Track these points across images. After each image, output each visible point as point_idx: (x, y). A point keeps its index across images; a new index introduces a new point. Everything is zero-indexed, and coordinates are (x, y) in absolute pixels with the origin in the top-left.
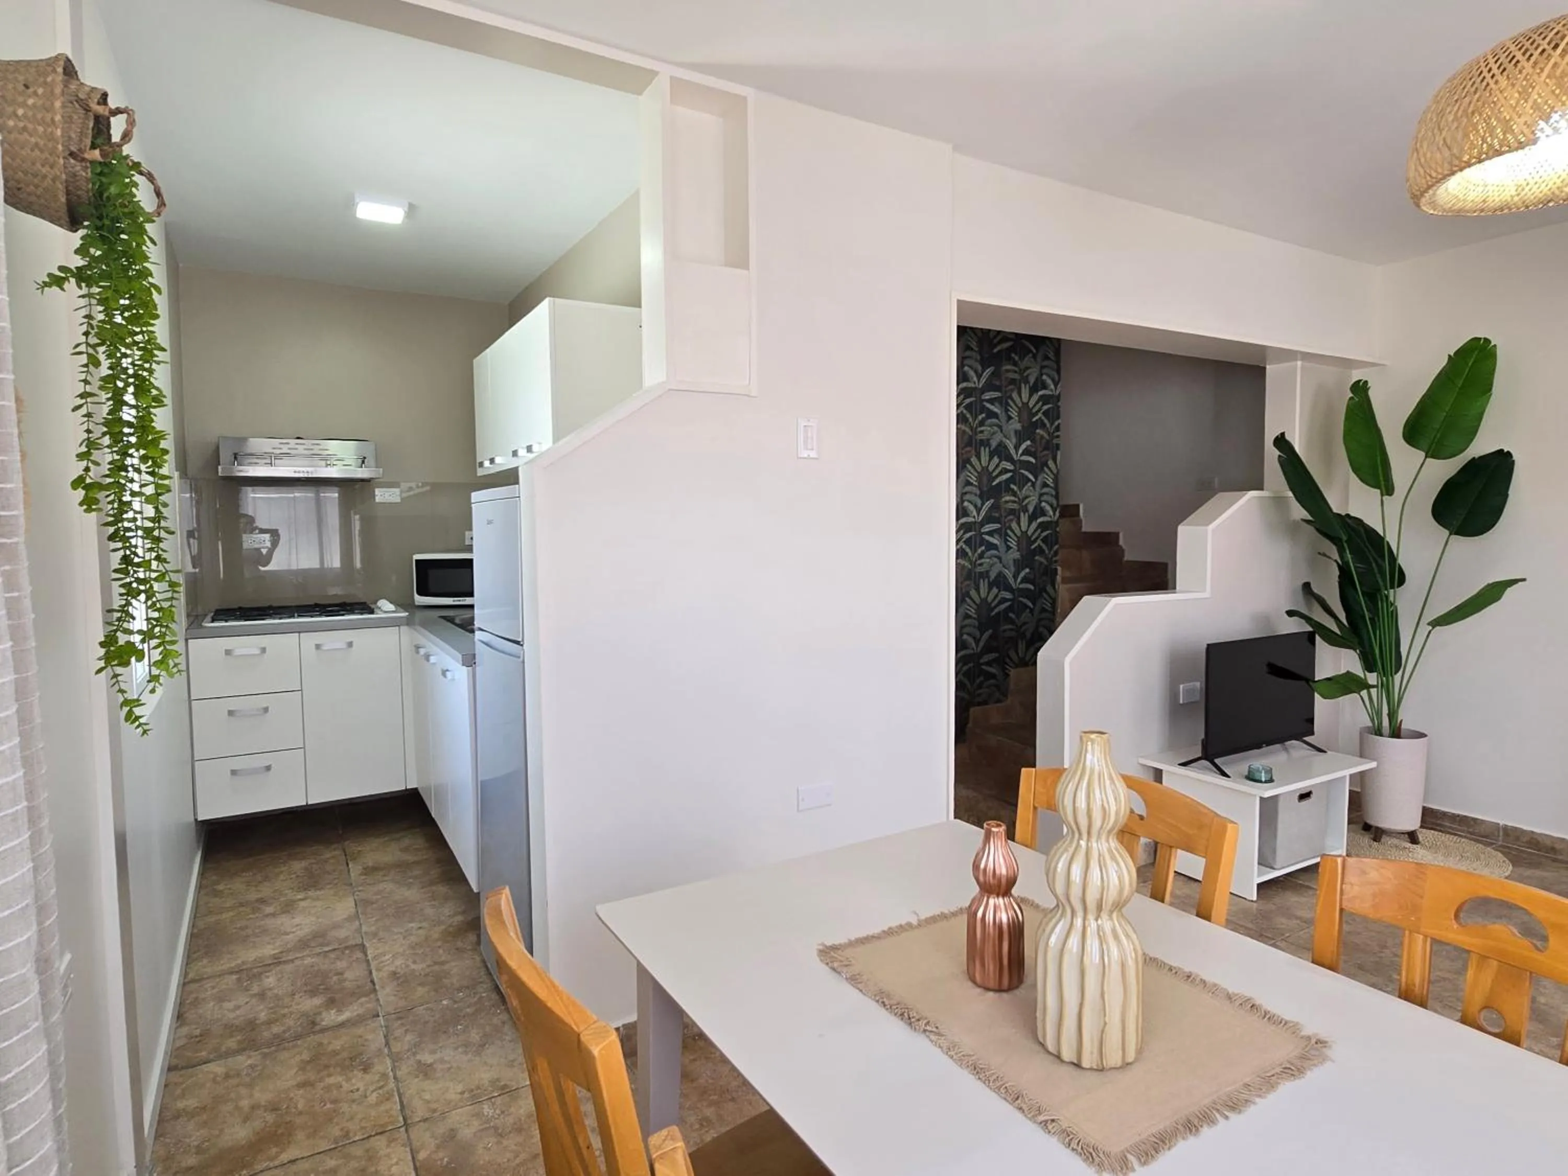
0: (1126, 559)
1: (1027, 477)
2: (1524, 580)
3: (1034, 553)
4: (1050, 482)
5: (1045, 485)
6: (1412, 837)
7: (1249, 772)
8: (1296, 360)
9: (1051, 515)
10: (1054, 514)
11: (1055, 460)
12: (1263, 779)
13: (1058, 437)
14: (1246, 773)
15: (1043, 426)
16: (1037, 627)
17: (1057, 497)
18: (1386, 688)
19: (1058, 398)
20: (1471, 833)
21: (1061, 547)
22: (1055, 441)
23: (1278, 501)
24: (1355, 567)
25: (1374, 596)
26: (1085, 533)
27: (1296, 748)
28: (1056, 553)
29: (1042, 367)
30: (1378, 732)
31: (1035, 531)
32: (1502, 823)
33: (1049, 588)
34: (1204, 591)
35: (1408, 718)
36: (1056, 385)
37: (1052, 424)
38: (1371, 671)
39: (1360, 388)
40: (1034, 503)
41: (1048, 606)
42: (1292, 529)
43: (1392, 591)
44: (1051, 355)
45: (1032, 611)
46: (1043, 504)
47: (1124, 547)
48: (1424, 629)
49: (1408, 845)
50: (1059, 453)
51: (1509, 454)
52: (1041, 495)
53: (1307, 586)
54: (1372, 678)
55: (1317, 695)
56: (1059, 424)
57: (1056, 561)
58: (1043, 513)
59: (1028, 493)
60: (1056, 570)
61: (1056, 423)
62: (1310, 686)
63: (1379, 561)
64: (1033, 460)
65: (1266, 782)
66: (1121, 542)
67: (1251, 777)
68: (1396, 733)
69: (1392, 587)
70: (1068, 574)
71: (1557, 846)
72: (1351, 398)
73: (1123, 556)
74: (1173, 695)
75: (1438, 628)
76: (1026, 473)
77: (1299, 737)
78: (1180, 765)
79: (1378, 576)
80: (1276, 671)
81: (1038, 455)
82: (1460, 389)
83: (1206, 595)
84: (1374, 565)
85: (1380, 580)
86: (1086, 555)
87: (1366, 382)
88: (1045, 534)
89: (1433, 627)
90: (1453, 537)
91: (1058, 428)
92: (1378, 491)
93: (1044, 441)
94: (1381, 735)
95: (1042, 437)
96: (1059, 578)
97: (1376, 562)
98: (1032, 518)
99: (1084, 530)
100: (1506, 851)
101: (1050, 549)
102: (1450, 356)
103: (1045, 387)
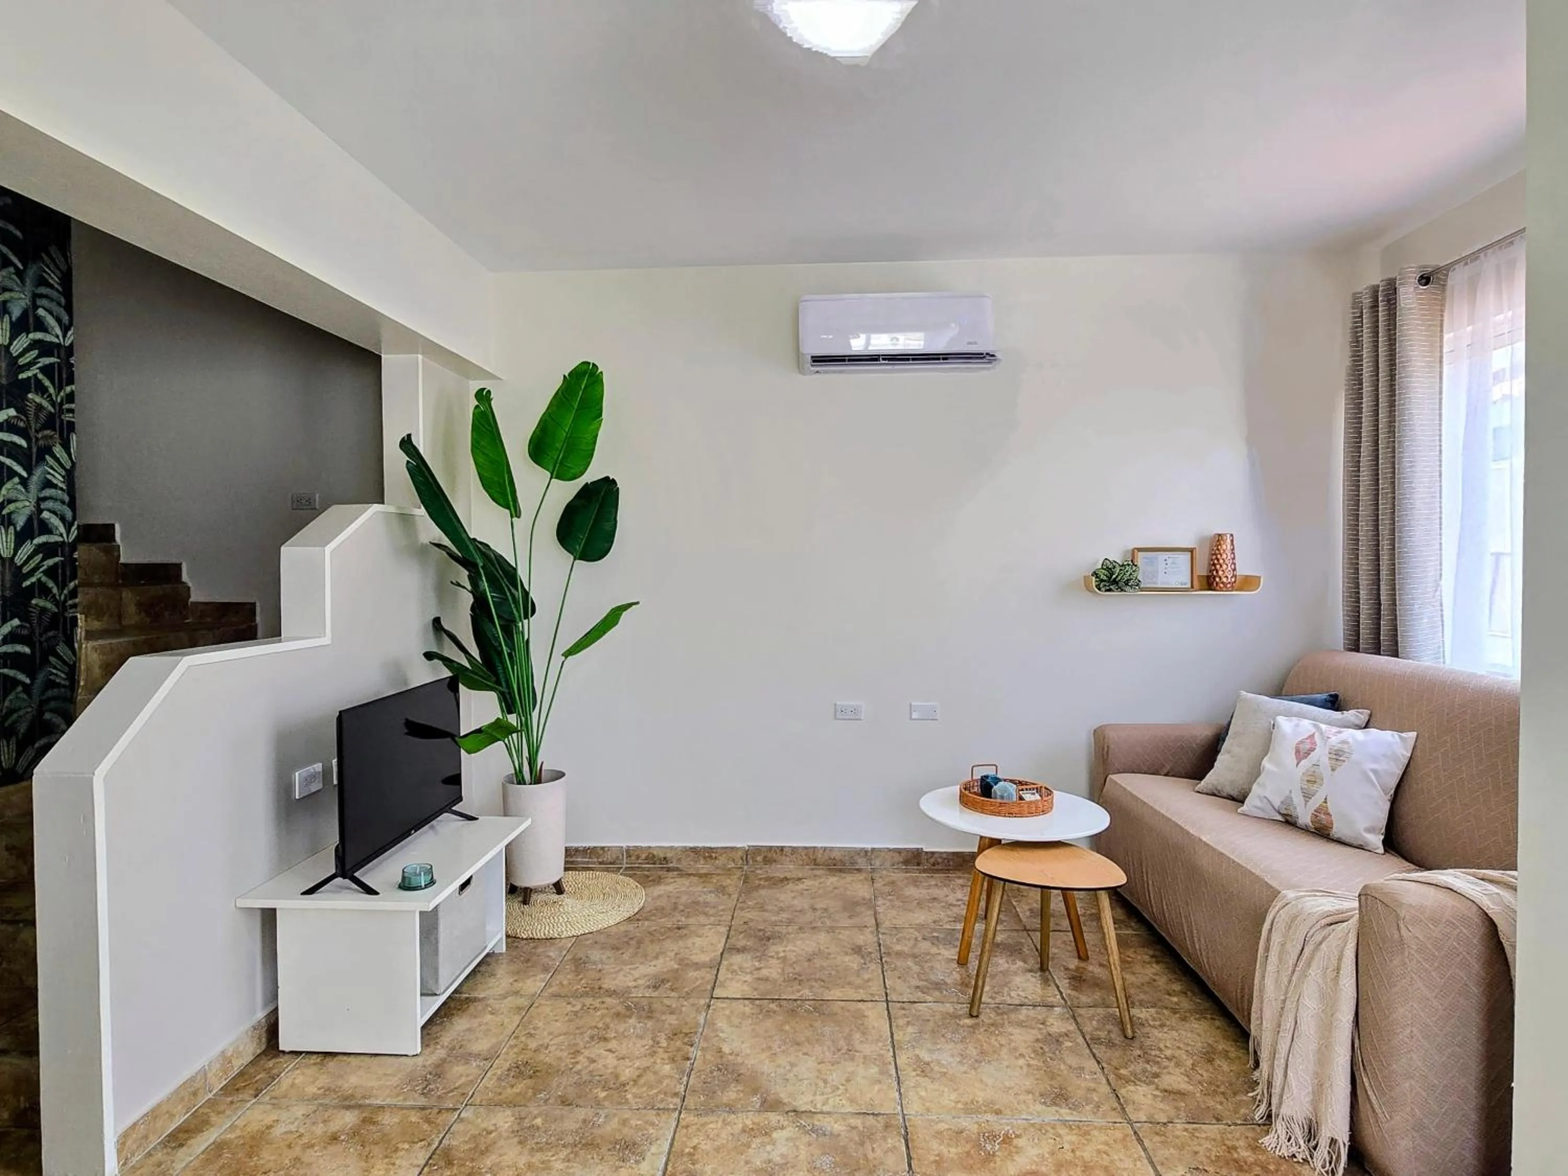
0: (193, 599)
1: (10, 469)
2: (637, 603)
3: (30, 592)
4: (58, 479)
5: (48, 484)
6: (558, 888)
7: (404, 878)
8: (417, 353)
9: (60, 533)
10: (68, 532)
11: (66, 446)
12: (423, 885)
13: (71, 411)
14: (400, 880)
15: (42, 390)
16: (40, 712)
17: (72, 505)
18: (526, 727)
19: (70, 350)
20: (600, 863)
21: (87, 584)
22: (67, 417)
23: (405, 519)
24: (492, 597)
25: (509, 627)
26: (125, 565)
27: (447, 823)
28: (73, 594)
29: (35, 296)
30: (521, 782)
31: (30, 558)
32: (624, 845)
33: (61, 649)
34: (322, 634)
35: (547, 760)
36: (65, 330)
37: (60, 388)
38: (510, 712)
39: (483, 396)
40: (27, 512)
41: (60, 677)
42: (421, 552)
43: (526, 621)
44: (54, 279)
45: (27, 689)
46: (46, 515)
47: (190, 584)
48: (557, 658)
49: (555, 897)
50: (74, 438)
51: (614, 481)
52: (40, 500)
53: (437, 622)
54: (512, 719)
55: (462, 751)
56: (72, 392)
57: (74, 606)
58: (45, 529)
59: (13, 495)
60: (74, 620)
61: (68, 389)
62: (456, 742)
63: (513, 590)
64: (23, 443)
65: (426, 886)
66: (185, 577)
67: (406, 885)
68: (537, 780)
69: (526, 617)
70: (96, 625)
71: (669, 855)
72: (477, 407)
73: (189, 596)
74: (283, 788)
75: (570, 657)
76: (8, 461)
77: (447, 807)
78: (303, 893)
79: (513, 606)
80: (417, 730)
81: (32, 433)
82: (577, 410)
83: (326, 640)
84: (508, 594)
85: (515, 612)
86: (127, 595)
87: (489, 392)
88: (50, 562)
89: (566, 657)
90: (577, 561)
91: (70, 398)
92: (507, 511)
93: (42, 416)
94: (525, 784)
95: (40, 407)
96: (80, 632)
97: (510, 590)
98: (22, 537)
99: (122, 560)
100: (631, 871)
101: (62, 586)
102: (565, 376)
103: (41, 326)
